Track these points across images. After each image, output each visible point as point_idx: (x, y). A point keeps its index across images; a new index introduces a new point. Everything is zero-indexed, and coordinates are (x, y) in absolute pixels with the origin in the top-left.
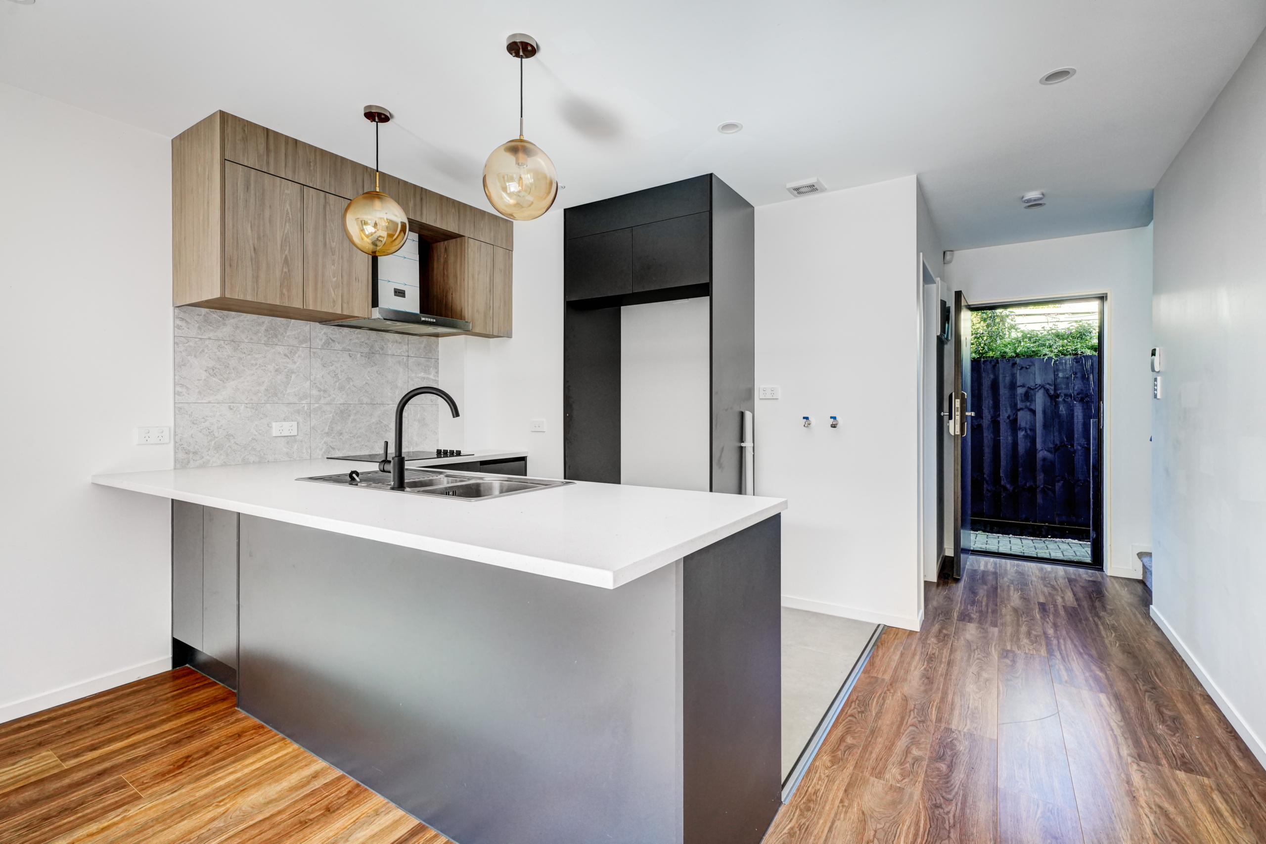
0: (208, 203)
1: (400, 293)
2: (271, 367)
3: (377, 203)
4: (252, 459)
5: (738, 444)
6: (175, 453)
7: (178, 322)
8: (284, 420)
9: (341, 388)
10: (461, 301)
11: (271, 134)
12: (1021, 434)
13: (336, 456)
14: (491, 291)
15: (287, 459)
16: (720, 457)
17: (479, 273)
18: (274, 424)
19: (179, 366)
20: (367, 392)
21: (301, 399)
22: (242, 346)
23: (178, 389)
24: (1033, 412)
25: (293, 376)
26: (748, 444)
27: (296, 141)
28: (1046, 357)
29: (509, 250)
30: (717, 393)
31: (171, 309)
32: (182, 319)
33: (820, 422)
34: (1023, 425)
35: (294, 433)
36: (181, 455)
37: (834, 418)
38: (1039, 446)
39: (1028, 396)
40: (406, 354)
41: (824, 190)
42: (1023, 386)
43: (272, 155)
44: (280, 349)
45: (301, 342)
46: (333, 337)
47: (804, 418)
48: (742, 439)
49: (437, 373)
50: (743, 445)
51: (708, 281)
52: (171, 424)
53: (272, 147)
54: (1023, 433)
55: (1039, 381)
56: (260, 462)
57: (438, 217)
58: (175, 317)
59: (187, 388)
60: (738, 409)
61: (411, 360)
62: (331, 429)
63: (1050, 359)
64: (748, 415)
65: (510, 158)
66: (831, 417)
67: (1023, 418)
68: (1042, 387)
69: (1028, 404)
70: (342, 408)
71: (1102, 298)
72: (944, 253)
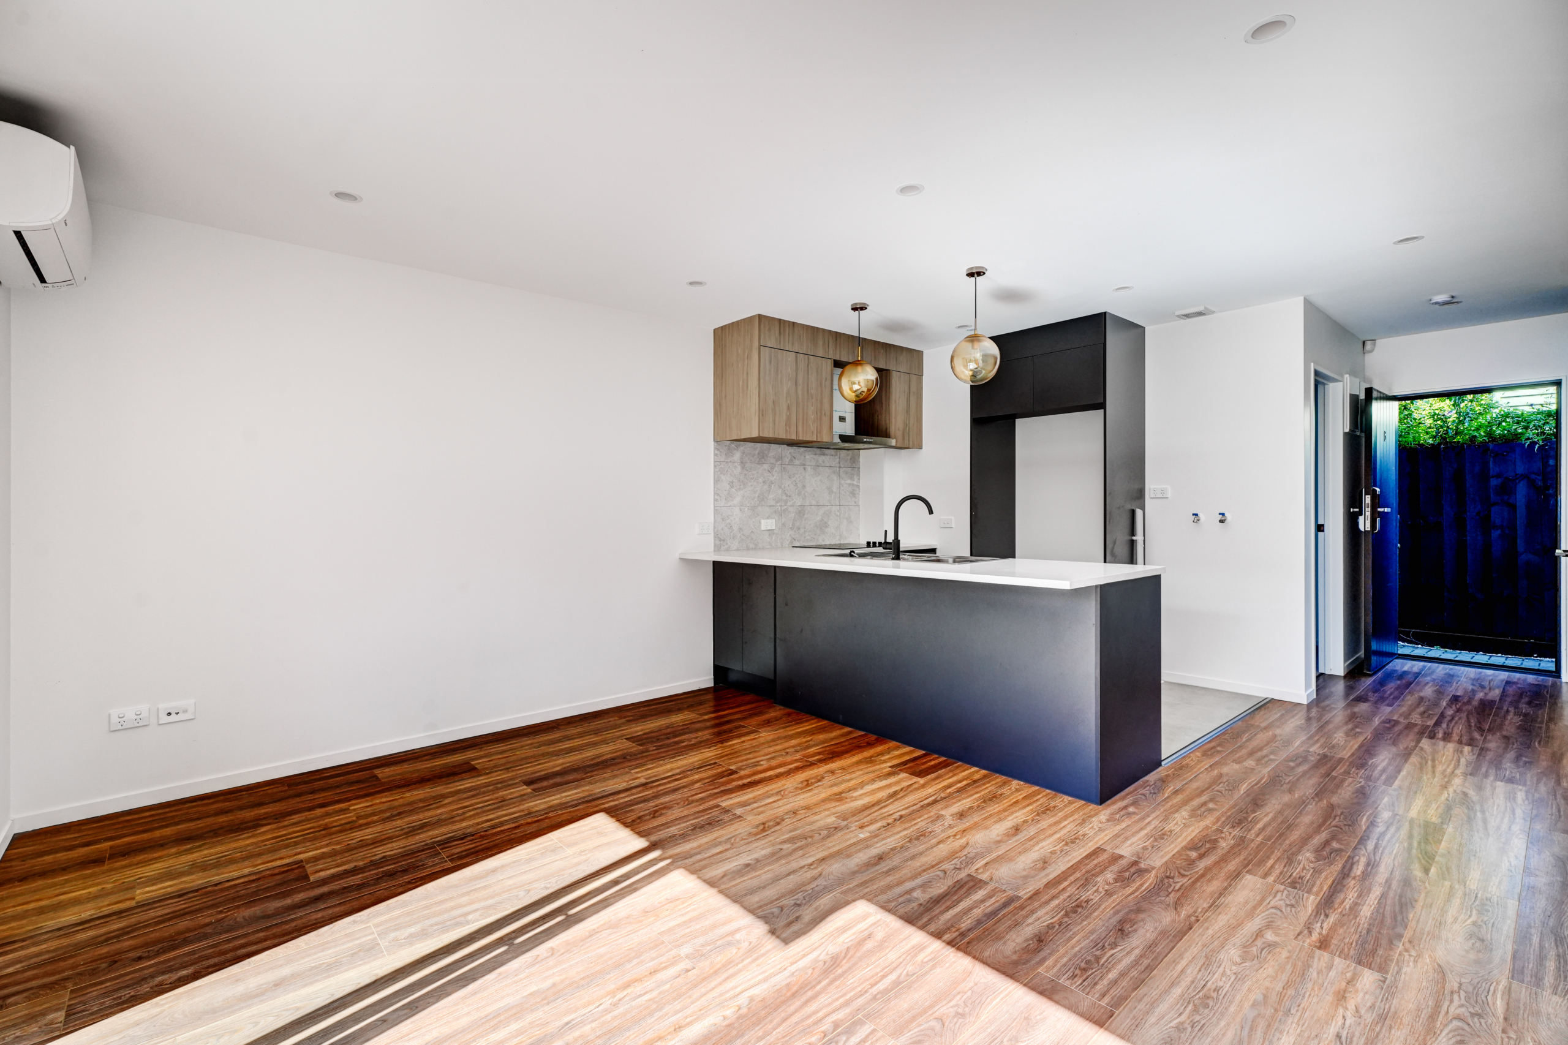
0: (747, 374)
1: (842, 419)
2: (761, 480)
3: (859, 368)
4: (752, 546)
5: (1129, 538)
6: (715, 540)
7: (716, 452)
8: (768, 518)
9: (799, 494)
10: (885, 421)
11: (782, 322)
12: (1496, 534)
13: (799, 545)
14: (908, 411)
15: (769, 547)
16: (1113, 548)
17: (899, 398)
18: (763, 521)
19: (717, 481)
20: (814, 496)
21: (777, 502)
22: (747, 465)
23: (716, 497)
24: (1513, 508)
25: (773, 486)
26: (1139, 538)
27: (794, 323)
28: (1528, 442)
29: (920, 376)
30: (1110, 494)
31: (712, 443)
32: (718, 450)
33: (1209, 518)
34: (1498, 522)
35: (773, 528)
36: (718, 542)
37: (1223, 514)
38: (1521, 547)
39: (1507, 487)
40: (838, 465)
41: (1213, 312)
42: (1498, 476)
43: (782, 336)
44: (766, 466)
45: (777, 461)
46: (794, 455)
47: (1193, 514)
48: (1133, 531)
49: (859, 479)
50: (1134, 538)
51: (1102, 401)
52: (712, 520)
53: (782, 331)
54: (1499, 532)
55: (1520, 469)
56: (755, 549)
57: (873, 358)
58: (715, 448)
59: (720, 496)
60: (1129, 507)
61: (842, 470)
62: (793, 525)
63: (1533, 444)
64: (1139, 513)
65: (969, 345)
66: (1220, 514)
67: (1497, 515)
68: (1523, 477)
69: (1506, 498)
70: (800, 509)
71: (1558, 383)
72: (1364, 342)
